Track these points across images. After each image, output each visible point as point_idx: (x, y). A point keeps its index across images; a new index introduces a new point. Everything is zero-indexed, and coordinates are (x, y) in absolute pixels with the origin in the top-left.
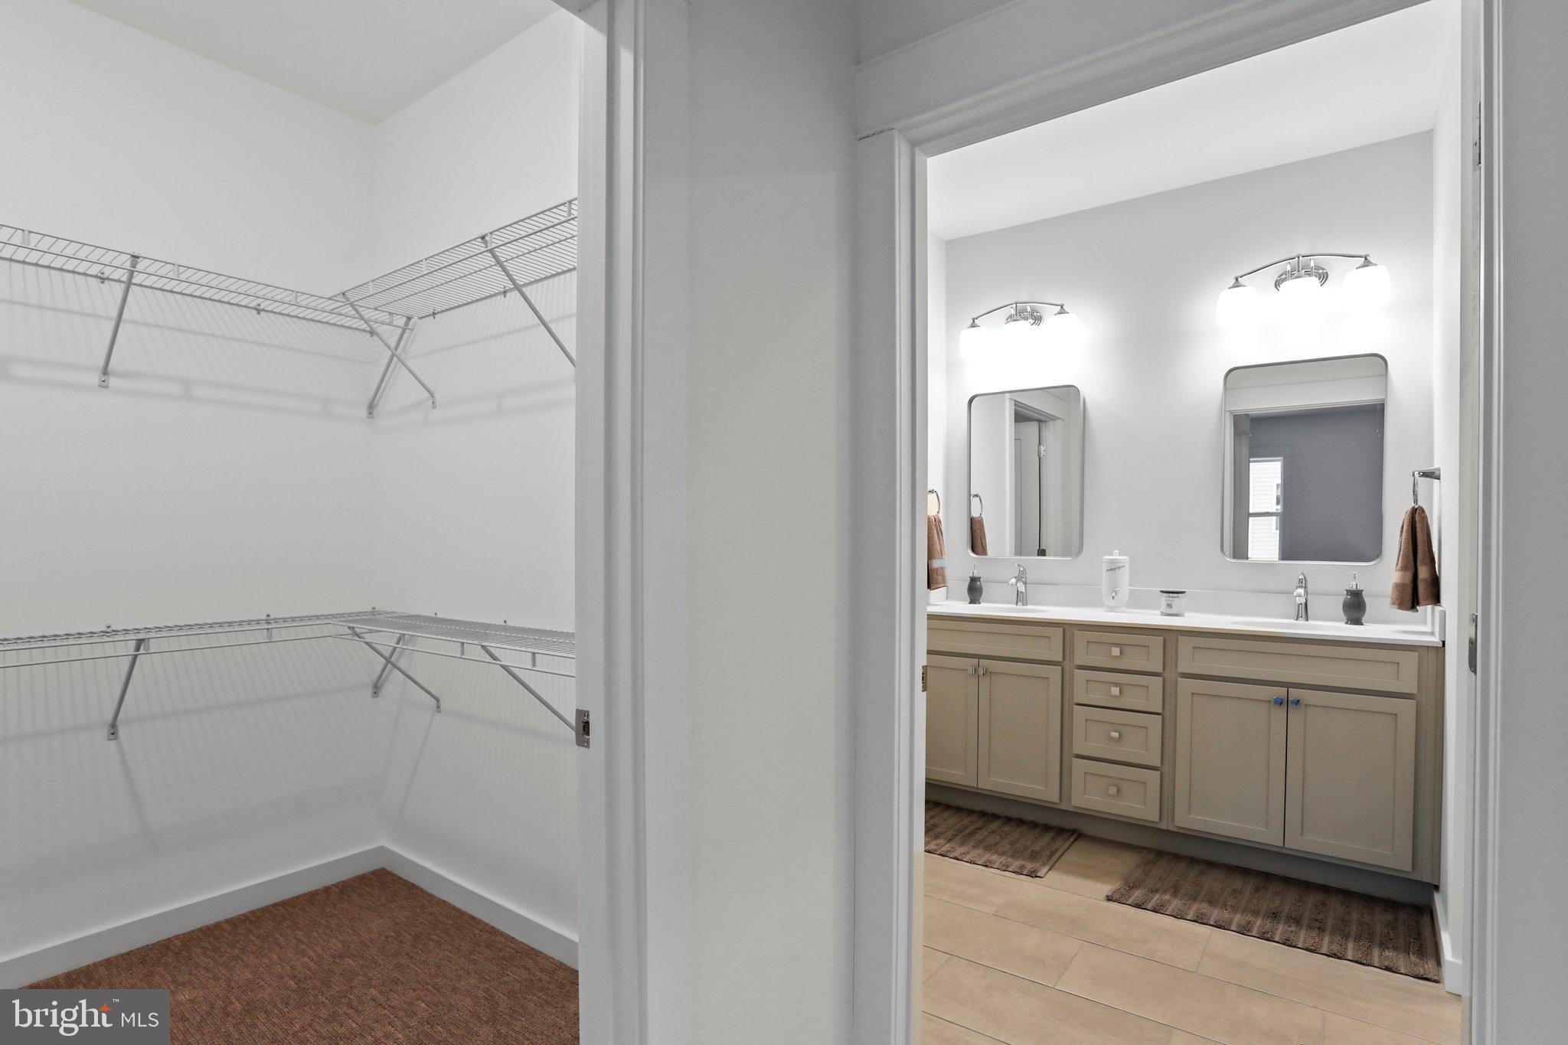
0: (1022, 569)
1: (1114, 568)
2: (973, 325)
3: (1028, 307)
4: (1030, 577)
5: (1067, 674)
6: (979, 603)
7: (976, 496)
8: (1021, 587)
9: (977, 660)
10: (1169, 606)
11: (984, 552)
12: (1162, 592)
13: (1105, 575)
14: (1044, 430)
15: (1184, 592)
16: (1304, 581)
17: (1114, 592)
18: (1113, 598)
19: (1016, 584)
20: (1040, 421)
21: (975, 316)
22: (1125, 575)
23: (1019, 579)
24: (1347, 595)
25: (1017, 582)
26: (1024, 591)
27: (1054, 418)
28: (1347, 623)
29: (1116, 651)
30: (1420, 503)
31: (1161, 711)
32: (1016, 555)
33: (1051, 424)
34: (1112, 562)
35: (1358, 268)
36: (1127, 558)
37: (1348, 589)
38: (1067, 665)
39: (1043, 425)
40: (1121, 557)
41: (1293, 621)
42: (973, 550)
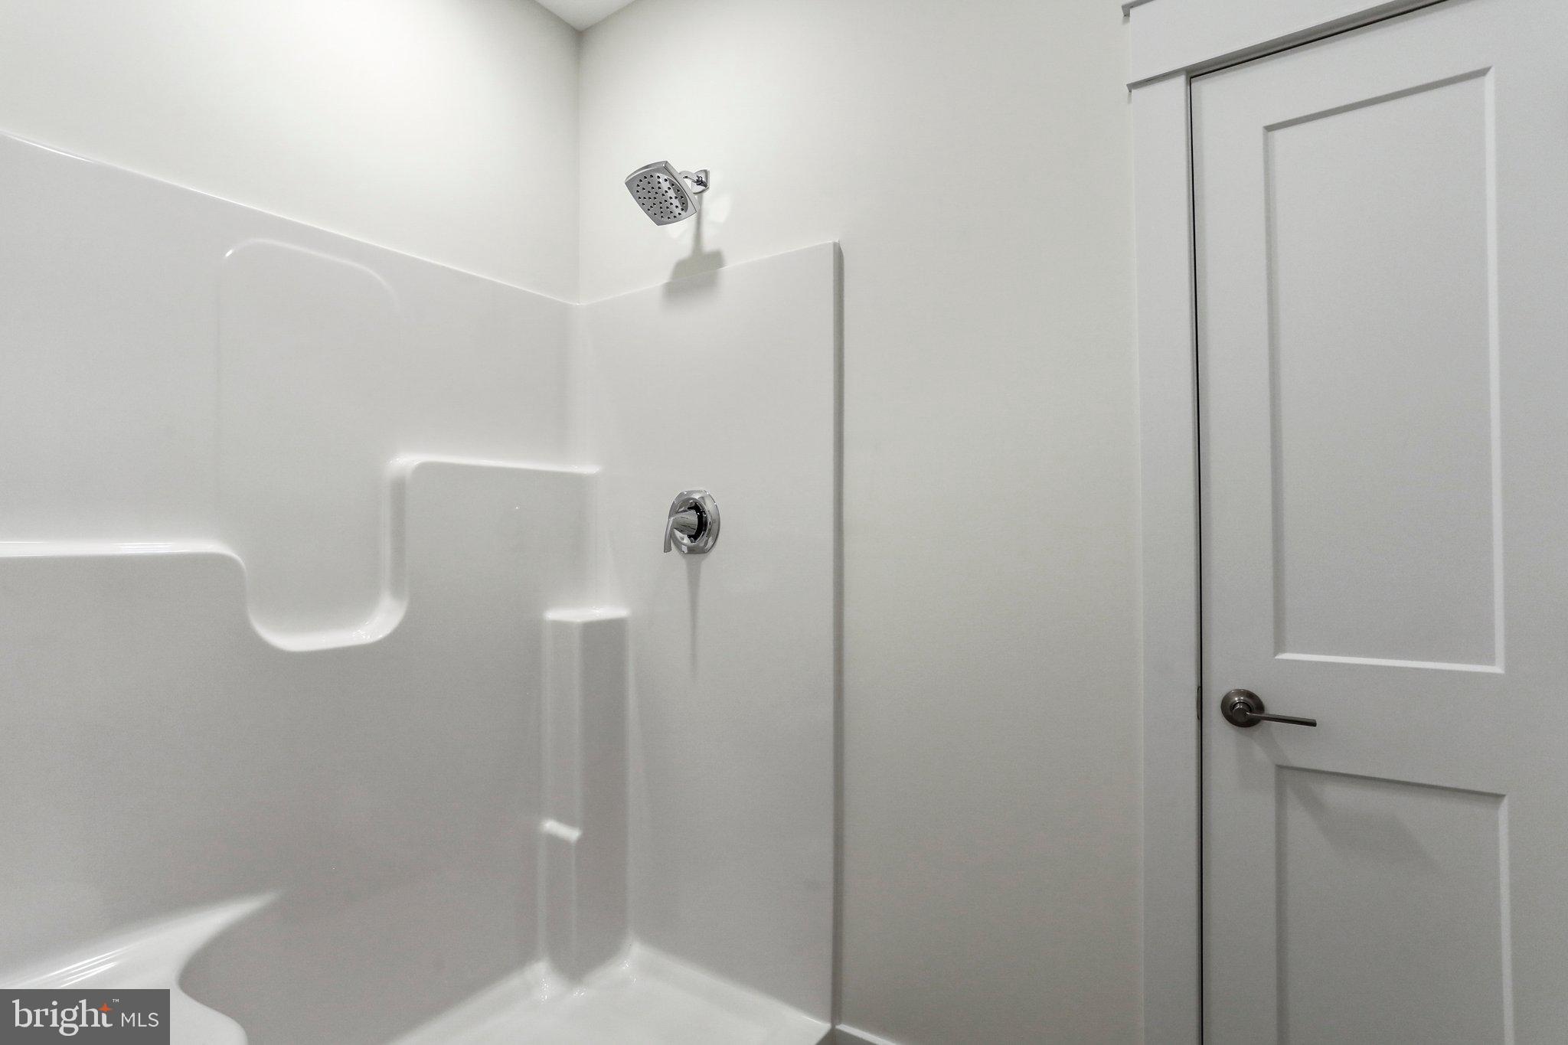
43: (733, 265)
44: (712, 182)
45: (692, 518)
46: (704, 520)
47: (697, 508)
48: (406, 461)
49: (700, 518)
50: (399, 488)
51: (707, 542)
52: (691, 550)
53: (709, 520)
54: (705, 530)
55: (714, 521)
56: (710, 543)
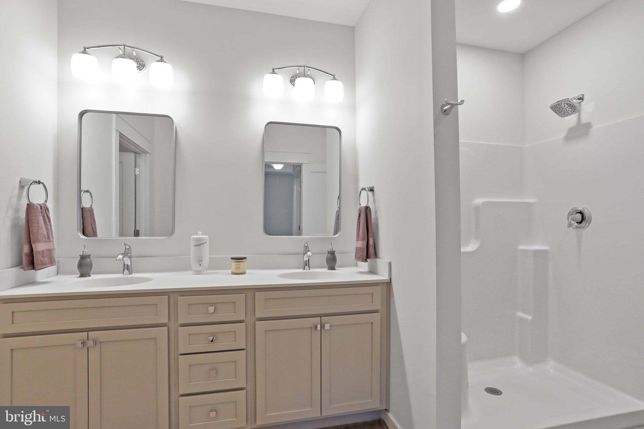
0: (127, 247)
1: (199, 244)
2: (84, 52)
3: (134, 52)
4: (134, 252)
5: (172, 332)
6: (90, 276)
7: (88, 191)
8: (127, 261)
9: (87, 333)
10: (238, 268)
11: (95, 234)
12: (232, 259)
13: (192, 248)
14: (138, 159)
15: (245, 258)
16: (307, 247)
17: (200, 261)
18: (200, 265)
19: (123, 259)
20: (135, 153)
21: (86, 46)
22: (206, 247)
23: (125, 254)
24: (328, 254)
25: (123, 257)
26: (129, 264)
27: (145, 152)
28: (328, 269)
29: (211, 309)
30: (369, 205)
31: (244, 347)
32: (120, 236)
33: (143, 156)
34: (198, 240)
35: (331, 80)
36: (206, 236)
37: (328, 250)
38: (172, 325)
39: (138, 156)
40: (204, 236)
41: (301, 270)
42: (84, 233)
43: (595, 127)
44: (586, 98)
45: (579, 217)
46: (584, 217)
47: (581, 213)
48: (479, 201)
49: (583, 216)
50: (477, 209)
51: (585, 225)
52: (577, 227)
53: (587, 216)
54: (585, 221)
55: (589, 217)
56: (587, 225)
